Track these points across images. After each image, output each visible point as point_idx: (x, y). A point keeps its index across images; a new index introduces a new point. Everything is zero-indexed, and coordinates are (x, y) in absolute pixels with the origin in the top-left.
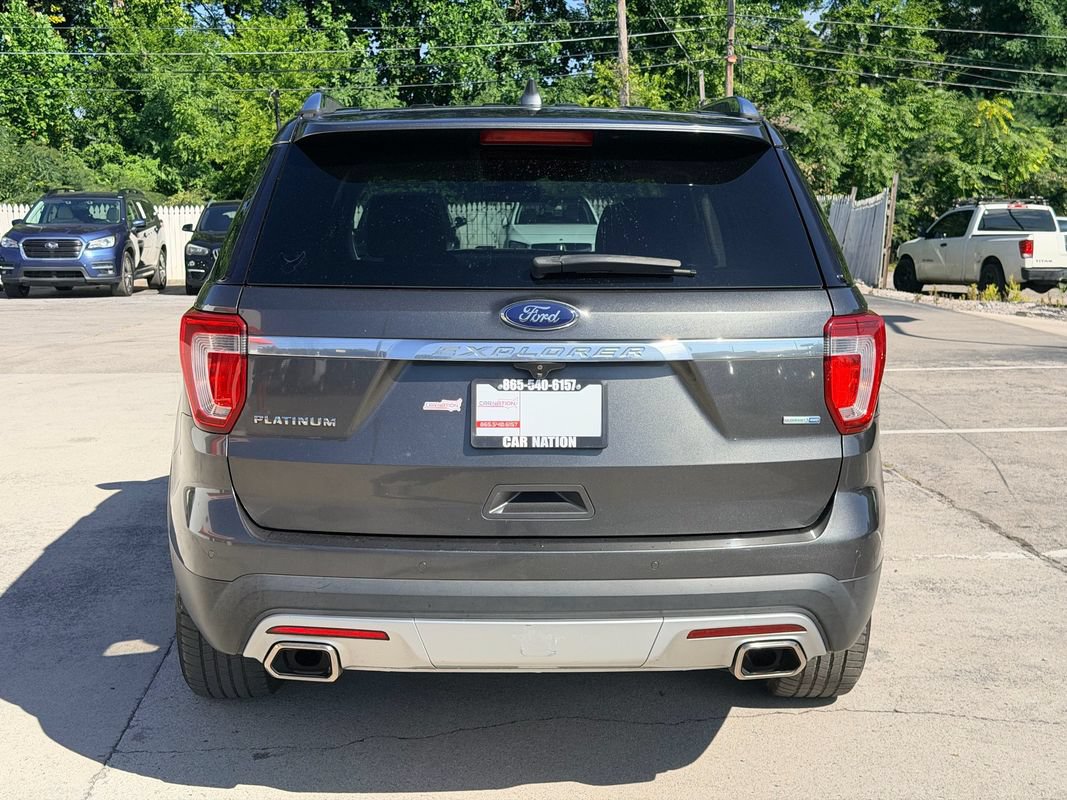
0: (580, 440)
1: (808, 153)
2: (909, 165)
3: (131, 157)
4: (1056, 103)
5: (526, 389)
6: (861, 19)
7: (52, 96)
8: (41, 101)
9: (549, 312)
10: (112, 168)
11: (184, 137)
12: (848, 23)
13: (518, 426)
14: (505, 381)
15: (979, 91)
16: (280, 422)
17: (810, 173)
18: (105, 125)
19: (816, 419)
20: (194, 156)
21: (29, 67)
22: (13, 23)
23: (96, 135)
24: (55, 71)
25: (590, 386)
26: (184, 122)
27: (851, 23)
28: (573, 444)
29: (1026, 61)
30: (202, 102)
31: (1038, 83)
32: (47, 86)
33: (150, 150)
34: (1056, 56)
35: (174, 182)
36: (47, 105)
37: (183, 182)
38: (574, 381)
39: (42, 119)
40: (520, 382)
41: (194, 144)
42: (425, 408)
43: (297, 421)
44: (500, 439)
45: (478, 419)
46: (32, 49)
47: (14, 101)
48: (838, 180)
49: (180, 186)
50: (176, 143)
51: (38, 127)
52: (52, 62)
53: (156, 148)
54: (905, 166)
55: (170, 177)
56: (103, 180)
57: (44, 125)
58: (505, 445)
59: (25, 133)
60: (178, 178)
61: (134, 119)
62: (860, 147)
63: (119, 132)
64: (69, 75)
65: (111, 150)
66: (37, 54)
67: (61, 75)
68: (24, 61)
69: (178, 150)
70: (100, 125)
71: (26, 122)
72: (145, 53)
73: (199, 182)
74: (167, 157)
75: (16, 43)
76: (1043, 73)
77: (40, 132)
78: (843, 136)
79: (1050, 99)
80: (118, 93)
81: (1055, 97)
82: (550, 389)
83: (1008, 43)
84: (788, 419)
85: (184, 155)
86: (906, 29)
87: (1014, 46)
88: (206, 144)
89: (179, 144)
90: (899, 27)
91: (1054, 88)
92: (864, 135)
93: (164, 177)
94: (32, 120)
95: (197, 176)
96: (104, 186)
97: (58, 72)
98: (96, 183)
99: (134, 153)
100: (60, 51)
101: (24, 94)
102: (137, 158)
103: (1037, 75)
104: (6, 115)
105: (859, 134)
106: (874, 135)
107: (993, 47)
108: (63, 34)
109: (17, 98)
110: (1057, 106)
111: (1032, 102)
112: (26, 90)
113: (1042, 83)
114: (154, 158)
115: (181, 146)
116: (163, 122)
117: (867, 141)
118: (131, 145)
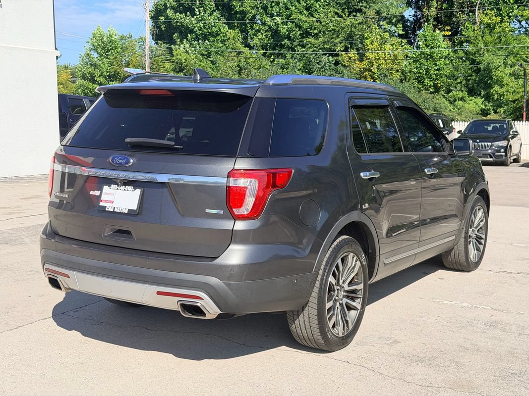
0: (129, 210)
3: (471, 98)
5: (118, 189)
7: (438, 70)
8: (432, 72)
9: (123, 160)
10: (459, 103)
11: (497, 88)
13: (113, 203)
14: (112, 185)
18: (461, 82)
19: (222, 212)
20: (500, 97)
21: (429, 57)
22: (425, 36)
23: (456, 88)
24: (440, 58)
25: (137, 190)
26: (498, 80)
28: (126, 212)
30: (508, 70)
32: (436, 65)
33: (480, 95)
35: (489, 110)
36: (435, 74)
37: (493, 110)
38: (132, 187)
39: (432, 81)
40: (116, 186)
41: (500, 91)
42: (90, 193)
43: (61, 195)
44: (106, 207)
45: (102, 199)
46: (432, 48)
47: (420, 73)
49: (492, 112)
50: (492, 91)
51: (429, 84)
52: (440, 54)
53: (483, 93)
55: (487, 108)
56: (454, 109)
57: (432, 83)
58: (107, 210)
59: (423, 87)
60: (491, 108)
61: (475, 80)
63: (466, 86)
64: (447, 59)
65: (461, 94)
66: (434, 50)
67: (443, 60)
68: (427, 54)
69: (493, 95)
70: (458, 83)
71: (423, 82)
72: (483, 47)
73: (502, 110)
74: (488, 98)
75: (424, 46)
77: (430, 87)
80: (469, 67)
82: (125, 190)
84: (208, 211)
85: (496, 97)
88: (507, 91)
89: (494, 91)
93: (484, 107)
94: (427, 81)
95: (501, 107)
96: (454, 112)
97: (442, 58)
98: (451, 110)
99: (472, 96)
100: (445, 48)
101: (425, 69)
102: (473, 98)
104: (415, 79)
108: (450, 40)
109: (421, 71)
112: (426, 67)
114: (482, 98)
115: (494, 92)
116: (488, 80)
118: (472, 92)
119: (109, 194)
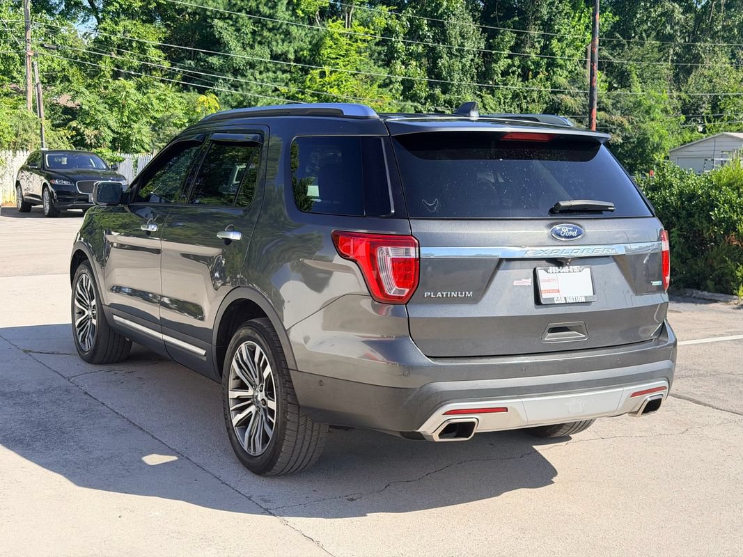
1: (89, 123)
2: (159, 135)
4: (242, 99)
5: (559, 272)
6: (114, 33)
12: (105, 34)
15: (194, 88)
16: (440, 296)
17: (93, 137)
19: (661, 283)
25: (585, 269)
27: (107, 35)
28: (584, 300)
29: (222, 70)
31: (230, 86)
34: (239, 68)
40: (557, 268)
42: (514, 284)
43: (451, 294)
48: (110, 142)
54: (156, 135)
62: (124, 120)
76: (232, 79)
78: (112, 112)
79: (238, 96)
81: (241, 95)
82: (569, 272)
83: (210, 58)
84: (653, 283)
86: (145, 43)
87: (214, 60)
90: (141, 40)
91: (239, 89)
92: (126, 113)
103: (229, 80)
105: (123, 112)
106: (133, 113)
107: (200, 60)
110: (243, 101)
111: (228, 98)
113: (232, 86)
117: (128, 117)
119: (548, 281)
